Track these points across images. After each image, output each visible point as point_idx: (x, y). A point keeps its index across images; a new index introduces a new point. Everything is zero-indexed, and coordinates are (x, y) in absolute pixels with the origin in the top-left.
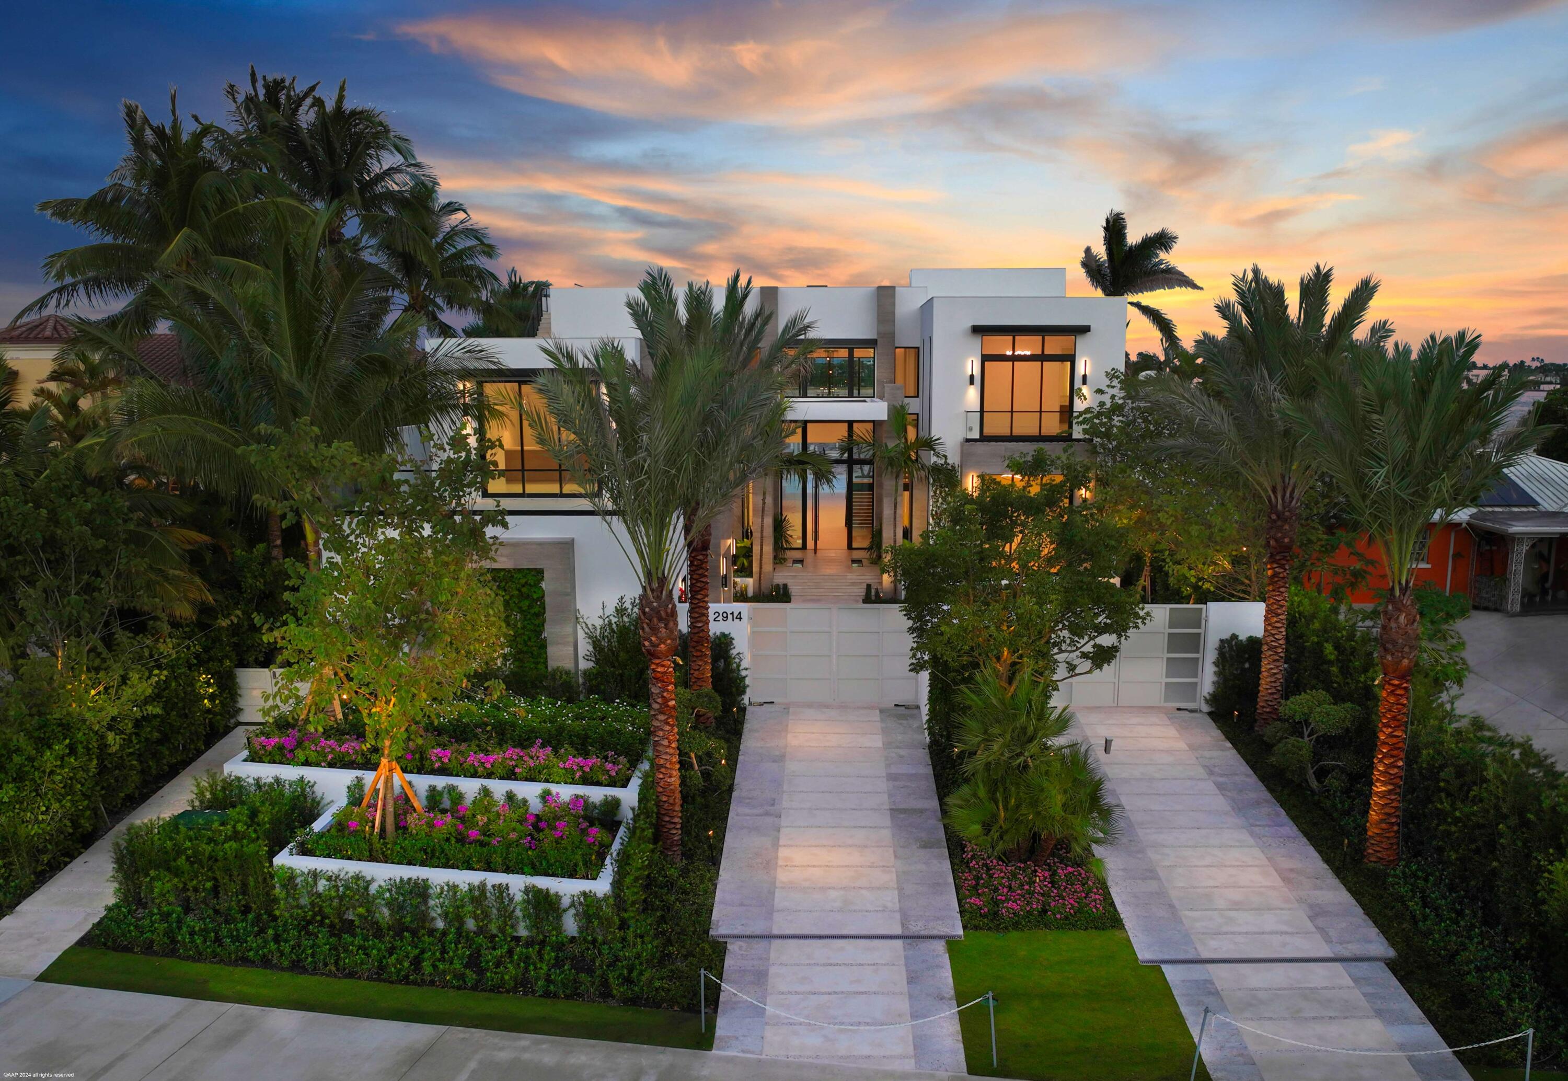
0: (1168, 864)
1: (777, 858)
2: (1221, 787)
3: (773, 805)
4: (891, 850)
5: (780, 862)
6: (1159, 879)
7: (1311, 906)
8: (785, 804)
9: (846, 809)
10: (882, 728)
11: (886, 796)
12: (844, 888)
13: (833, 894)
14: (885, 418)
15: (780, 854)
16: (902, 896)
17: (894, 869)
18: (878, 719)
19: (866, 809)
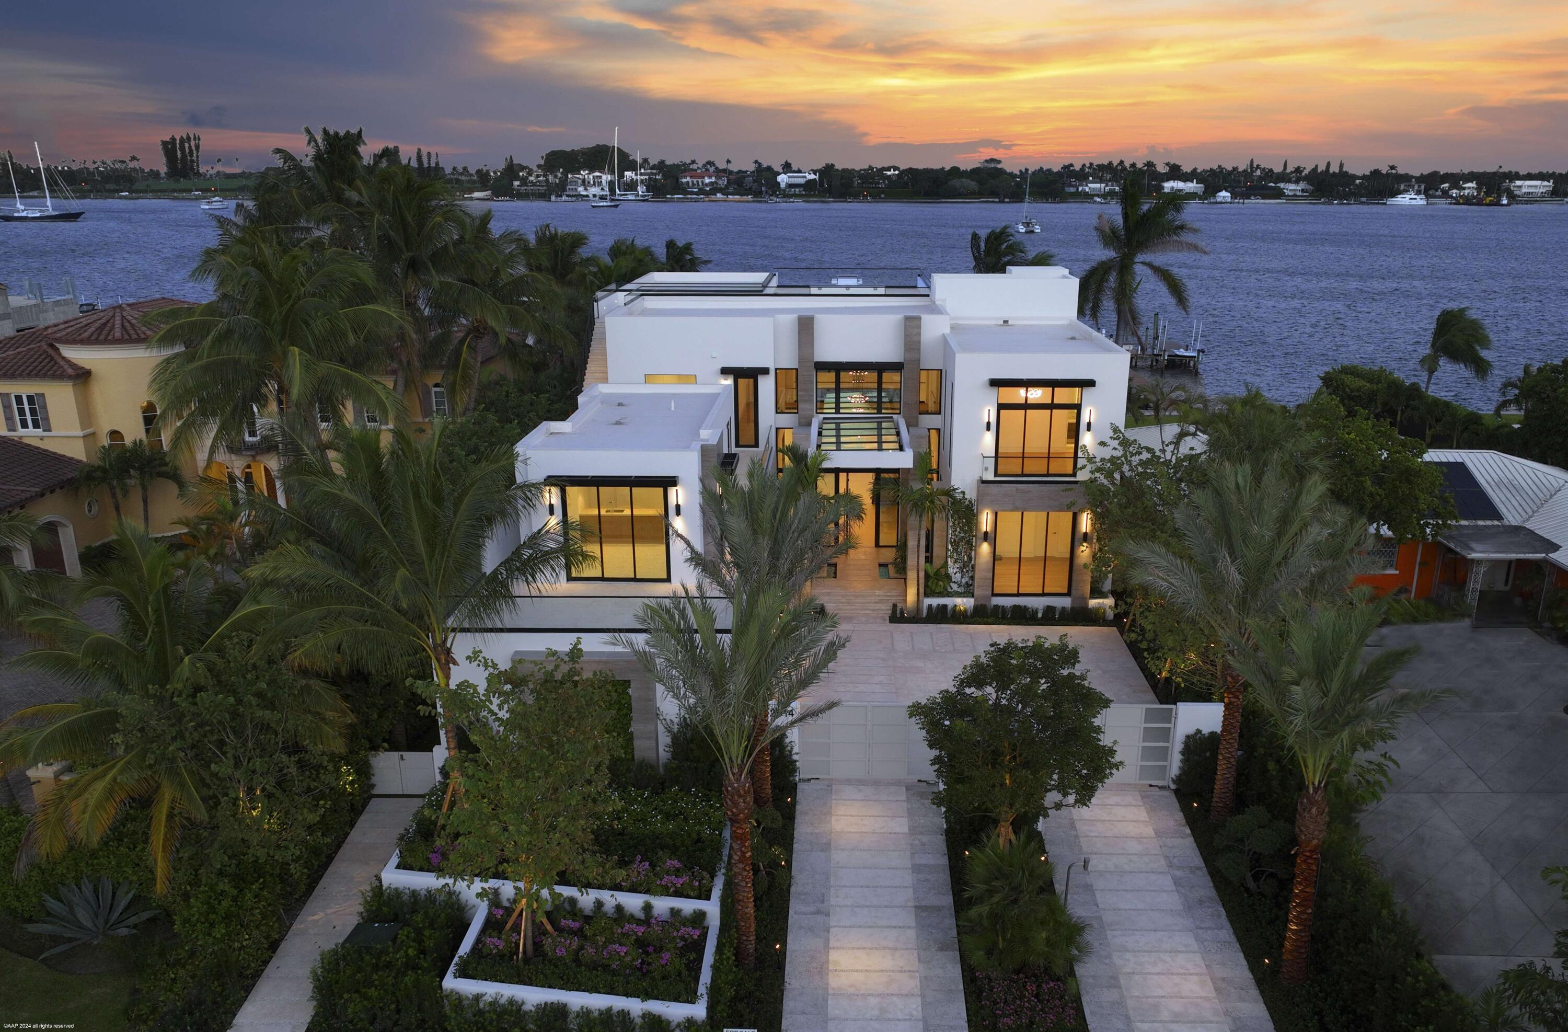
0: (1128, 970)
1: (828, 962)
2: (1177, 882)
3: (823, 902)
4: (915, 953)
5: (831, 967)
6: (1120, 988)
7: (1234, 1020)
8: (833, 901)
9: (880, 907)
10: (908, 809)
11: (911, 891)
12: (879, 995)
13: (872, 1001)
14: (911, 466)
15: (831, 958)
16: (924, 1005)
17: (917, 974)
18: (904, 798)
19: (897, 907)
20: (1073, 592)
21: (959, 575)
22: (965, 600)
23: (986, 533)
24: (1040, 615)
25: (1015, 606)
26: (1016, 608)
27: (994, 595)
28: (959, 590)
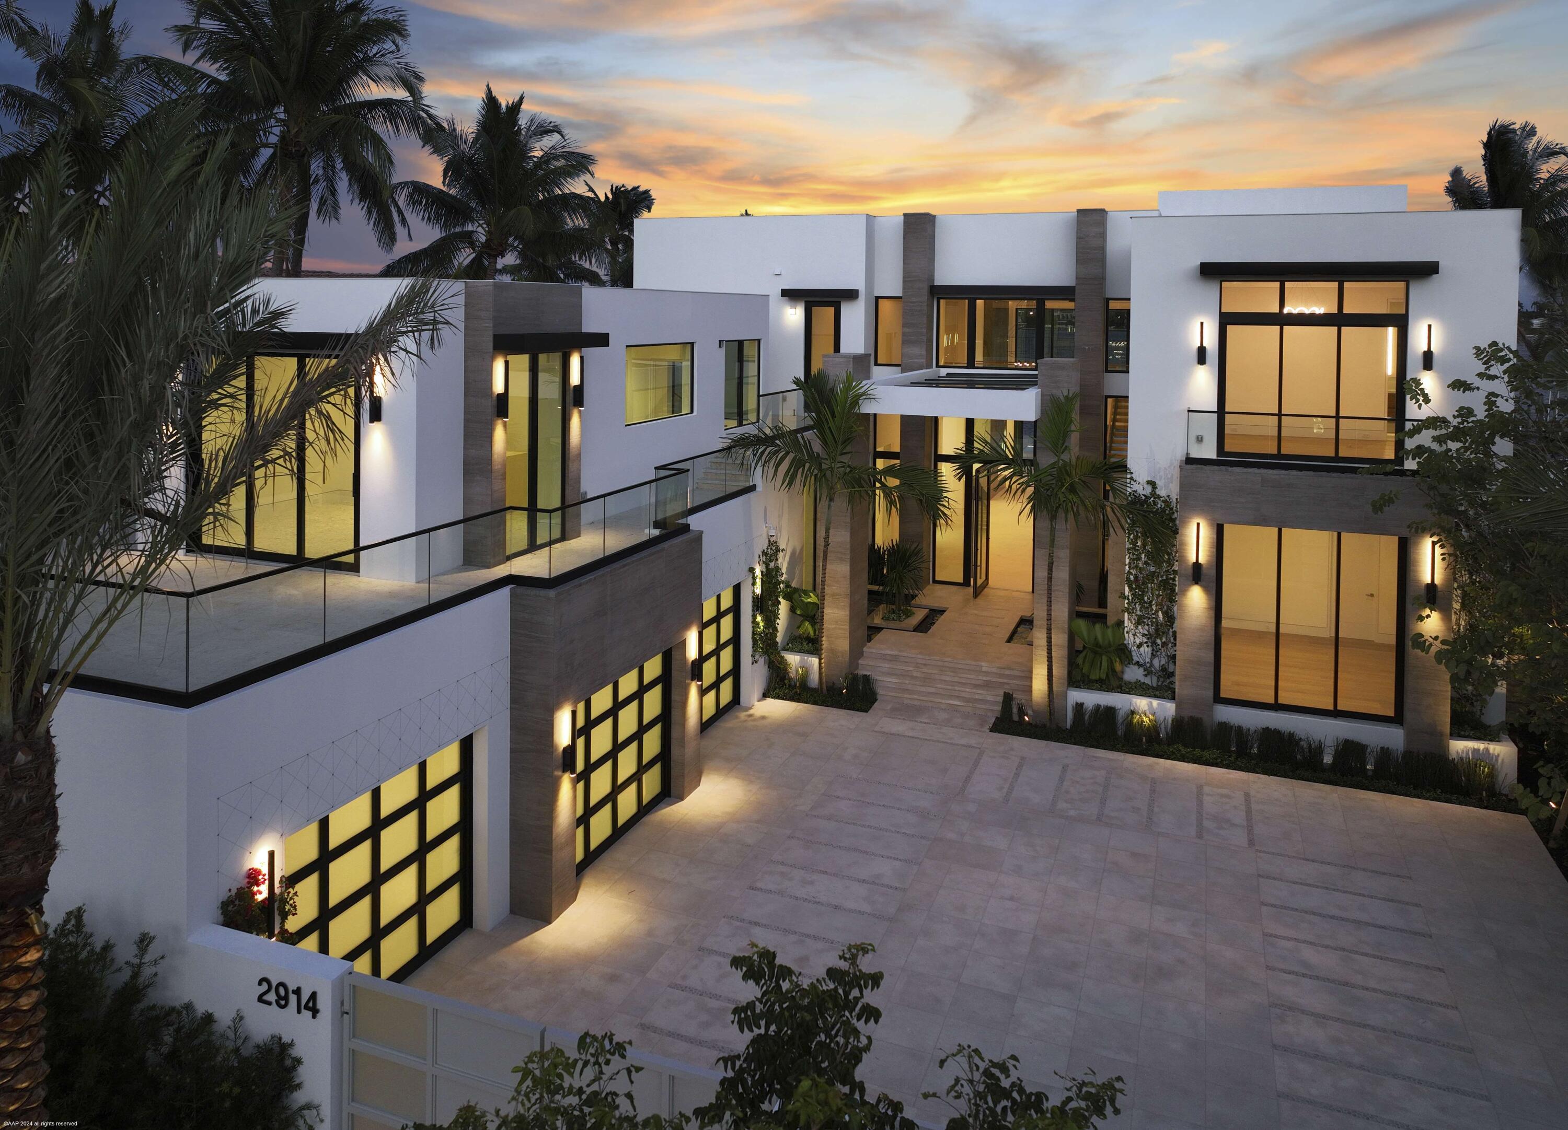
14: (1036, 418)
20: (1408, 715)
21: (1145, 650)
22: (1155, 703)
23: (1197, 565)
24: (1328, 759)
25: (1267, 730)
26: (1270, 735)
27: (1218, 699)
28: (1147, 681)
